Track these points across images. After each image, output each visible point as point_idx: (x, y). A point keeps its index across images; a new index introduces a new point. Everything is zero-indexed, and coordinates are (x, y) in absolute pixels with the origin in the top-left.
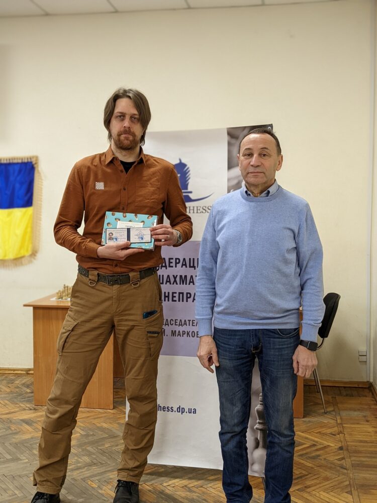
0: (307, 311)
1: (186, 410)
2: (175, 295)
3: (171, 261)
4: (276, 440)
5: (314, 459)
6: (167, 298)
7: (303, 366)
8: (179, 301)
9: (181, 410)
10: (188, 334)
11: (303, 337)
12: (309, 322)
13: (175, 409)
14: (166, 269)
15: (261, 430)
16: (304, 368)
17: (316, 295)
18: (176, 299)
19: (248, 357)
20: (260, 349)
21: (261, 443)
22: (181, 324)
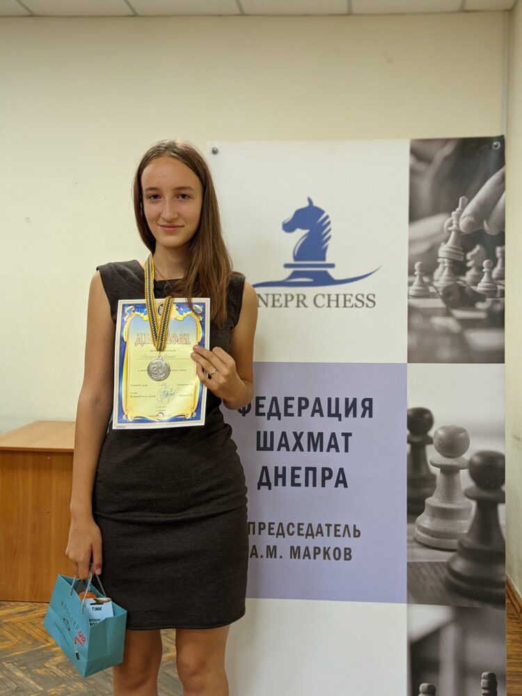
2: (297, 472)
3: (290, 402)
6: (280, 480)
8: (307, 485)
10: (326, 553)
14: (279, 419)
18: (301, 480)
22: (310, 532)
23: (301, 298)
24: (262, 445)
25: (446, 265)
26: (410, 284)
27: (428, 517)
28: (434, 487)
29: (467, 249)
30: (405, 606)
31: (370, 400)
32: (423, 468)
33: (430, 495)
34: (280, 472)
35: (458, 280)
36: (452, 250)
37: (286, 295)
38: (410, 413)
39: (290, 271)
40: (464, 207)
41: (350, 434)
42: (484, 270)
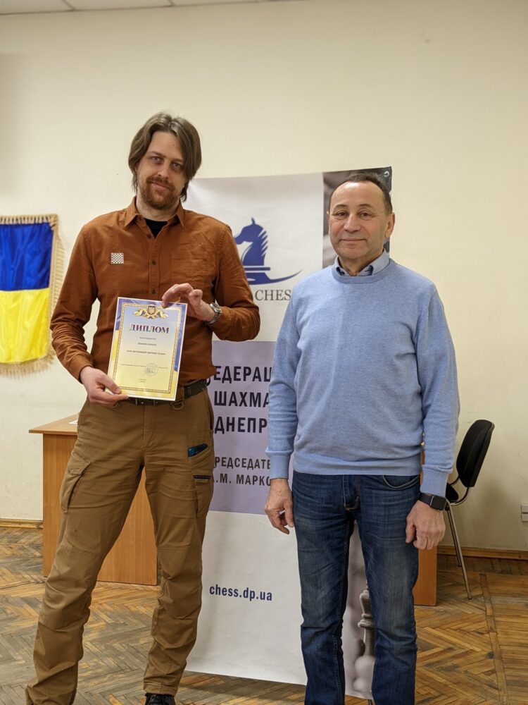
0: (429, 450)
1: (258, 594)
2: (242, 422)
3: (238, 371)
4: (386, 644)
5: (450, 671)
6: (230, 427)
7: (423, 532)
8: (249, 431)
9: (249, 594)
10: (261, 480)
11: (423, 489)
12: (432, 466)
13: (240, 592)
14: (231, 382)
15: (367, 628)
16: (424, 536)
17: (442, 426)
18: (245, 427)
19: (339, 517)
20: (357, 505)
21: (368, 649)
22: (250, 465)
24: (218, 402)
34: (231, 421)
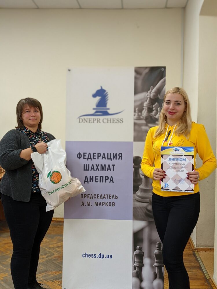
1: (105, 256)
2: (97, 178)
3: (95, 155)
6: (91, 180)
8: (100, 182)
9: (101, 256)
10: (106, 204)
14: (91, 160)
21: (158, 276)
22: (101, 197)
23: (98, 120)
24: (85, 169)
25: (146, 109)
26: (134, 115)
27: (139, 192)
28: (142, 182)
29: (153, 104)
30: (132, 221)
31: (121, 154)
32: (138, 176)
33: (141, 185)
34: (91, 178)
35: (150, 114)
36: (148, 104)
37: (94, 119)
38: (134, 158)
39: (95, 111)
40: (152, 90)
41: (115, 165)
42: (158, 111)
